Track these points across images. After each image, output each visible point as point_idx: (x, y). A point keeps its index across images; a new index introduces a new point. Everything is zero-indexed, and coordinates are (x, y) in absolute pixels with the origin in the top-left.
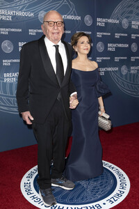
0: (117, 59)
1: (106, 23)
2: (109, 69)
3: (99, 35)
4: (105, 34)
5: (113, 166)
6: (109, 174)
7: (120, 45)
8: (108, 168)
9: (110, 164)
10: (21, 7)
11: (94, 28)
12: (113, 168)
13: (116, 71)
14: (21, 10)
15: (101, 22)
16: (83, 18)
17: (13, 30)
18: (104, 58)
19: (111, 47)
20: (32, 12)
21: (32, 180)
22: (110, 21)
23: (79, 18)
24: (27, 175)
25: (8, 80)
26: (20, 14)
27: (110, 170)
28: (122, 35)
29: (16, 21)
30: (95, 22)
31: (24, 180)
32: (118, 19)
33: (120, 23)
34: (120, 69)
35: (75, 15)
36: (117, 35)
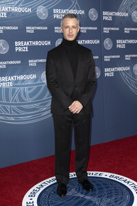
0: (128, 57)
1: (114, 17)
2: (120, 69)
3: (106, 30)
4: (113, 29)
5: (129, 180)
6: (125, 189)
7: (131, 41)
8: (122, 182)
9: (125, 178)
10: (17, 2)
11: (100, 23)
12: (128, 182)
13: (127, 71)
14: (17, 6)
15: (107, 16)
16: (87, 12)
17: (8, 28)
18: (113, 57)
19: (121, 44)
20: (29, 7)
21: (35, 199)
22: (118, 14)
23: (83, 12)
24: (28, 193)
25: (4, 84)
26: (15, 9)
27: (126, 184)
28: (133, 29)
29: (11, 18)
30: (100, 16)
31: (26, 199)
32: (127, 12)
33: (130, 16)
34: (132, 69)
35: (78, 9)
36: (127, 30)
